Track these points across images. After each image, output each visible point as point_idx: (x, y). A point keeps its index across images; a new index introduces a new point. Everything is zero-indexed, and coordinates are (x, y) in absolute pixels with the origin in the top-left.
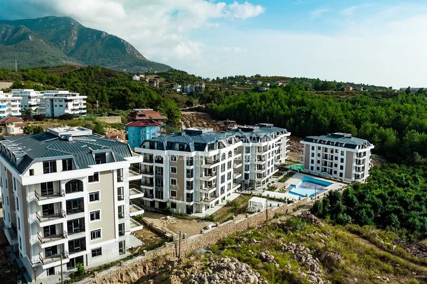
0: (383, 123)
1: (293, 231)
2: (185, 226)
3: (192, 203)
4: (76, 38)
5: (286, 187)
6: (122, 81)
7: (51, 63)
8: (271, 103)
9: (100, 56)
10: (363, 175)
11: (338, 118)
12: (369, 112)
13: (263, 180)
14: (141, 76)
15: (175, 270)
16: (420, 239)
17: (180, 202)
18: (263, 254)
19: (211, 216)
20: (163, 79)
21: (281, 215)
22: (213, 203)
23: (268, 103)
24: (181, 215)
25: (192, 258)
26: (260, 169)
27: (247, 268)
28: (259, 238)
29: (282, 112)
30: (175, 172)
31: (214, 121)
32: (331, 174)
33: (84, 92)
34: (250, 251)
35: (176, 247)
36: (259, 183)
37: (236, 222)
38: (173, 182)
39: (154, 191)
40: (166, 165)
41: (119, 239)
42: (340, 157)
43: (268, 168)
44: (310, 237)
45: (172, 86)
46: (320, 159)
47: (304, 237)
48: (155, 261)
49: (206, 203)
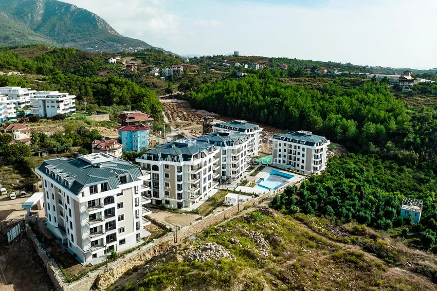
0: (346, 113)
1: (253, 222)
2: (177, 218)
3: (181, 201)
4: (43, 11)
5: (256, 181)
6: (99, 65)
7: (17, 39)
8: (247, 94)
9: (69, 31)
10: (320, 167)
11: (307, 109)
12: (335, 103)
13: (237, 176)
14: (117, 58)
15: (178, 251)
16: (344, 223)
17: (173, 199)
18: (233, 239)
19: (197, 210)
20: (140, 61)
21: (249, 207)
22: (197, 199)
23: (245, 93)
24: (174, 209)
25: (188, 243)
26: (234, 167)
27: (222, 249)
28: (230, 228)
29: (257, 103)
30: (168, 177)
31: (194, 110)
32: (295, 166)
33: (67, 85)
34: (224, 237)
35: (174, 236)
36: (234, 178)
37: (216, 215)
38: (167, 185)
39: (152, 192)
40: (161, 171)
41: (136, 232)
42: (302, 152)
43: (241, 166)
44: (265, 226)
45: (150, 69)
46: (286, 153)
47: (261, 226)
48: (161, 246)
49: (192, 200)
